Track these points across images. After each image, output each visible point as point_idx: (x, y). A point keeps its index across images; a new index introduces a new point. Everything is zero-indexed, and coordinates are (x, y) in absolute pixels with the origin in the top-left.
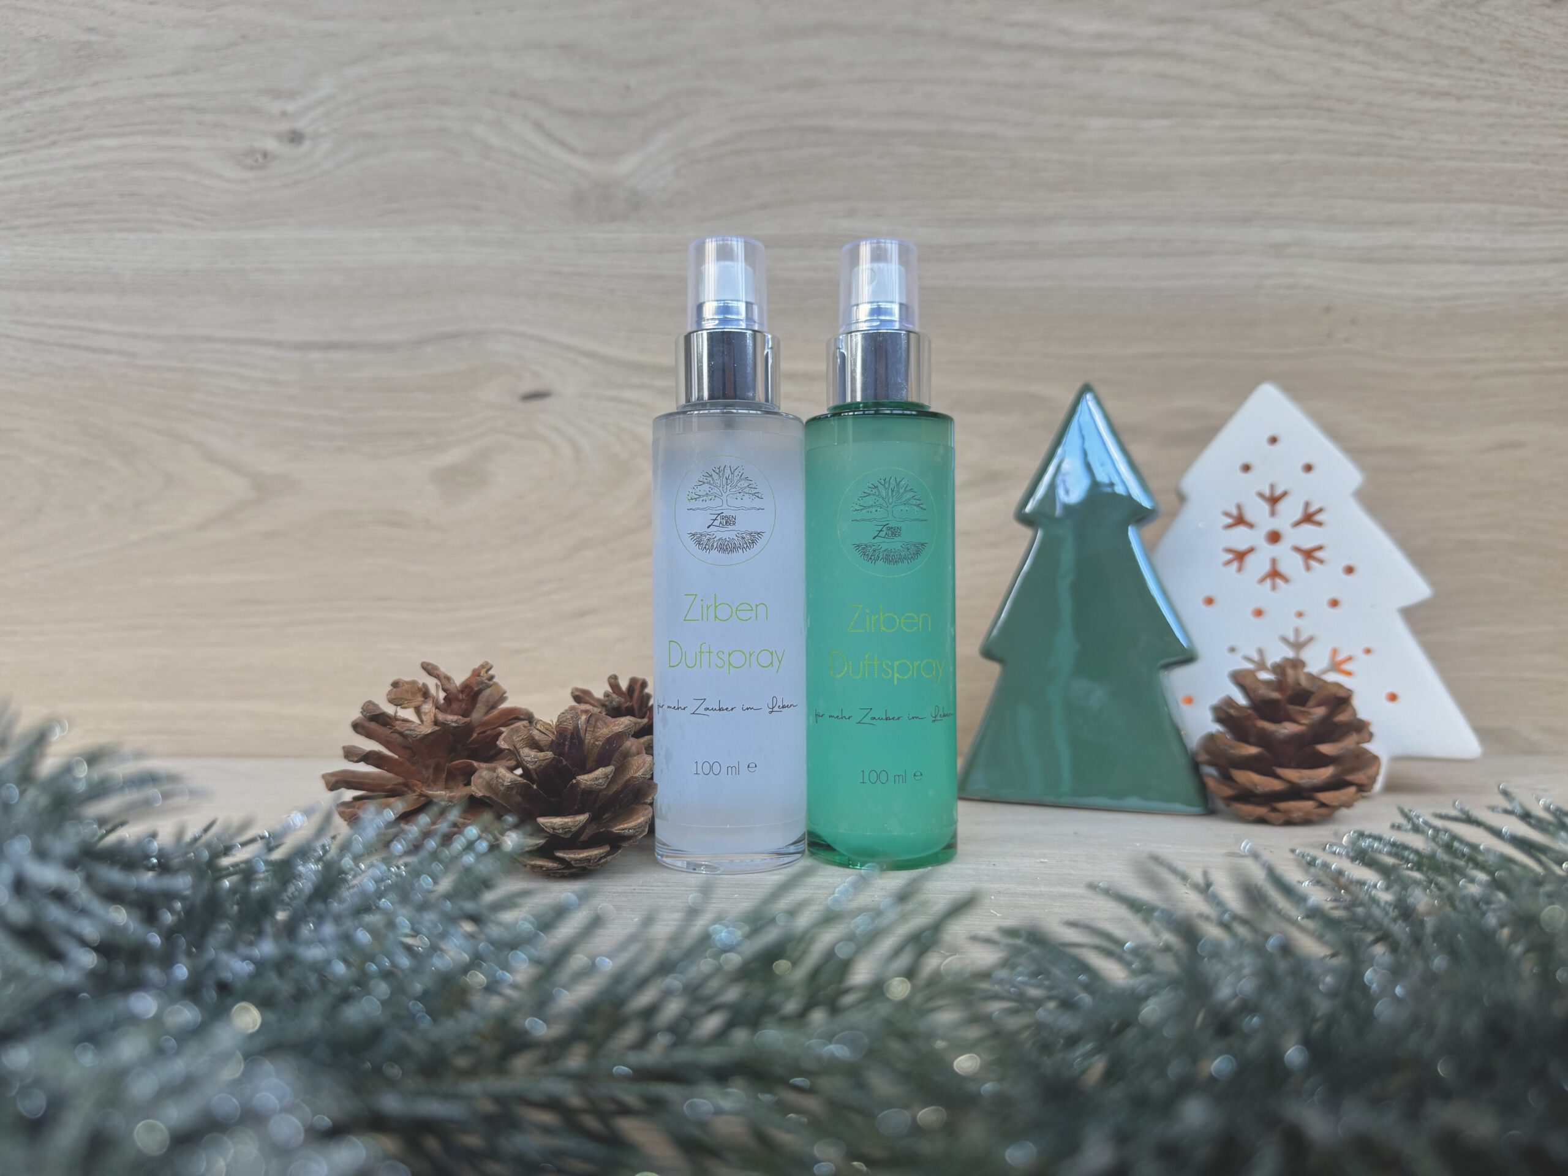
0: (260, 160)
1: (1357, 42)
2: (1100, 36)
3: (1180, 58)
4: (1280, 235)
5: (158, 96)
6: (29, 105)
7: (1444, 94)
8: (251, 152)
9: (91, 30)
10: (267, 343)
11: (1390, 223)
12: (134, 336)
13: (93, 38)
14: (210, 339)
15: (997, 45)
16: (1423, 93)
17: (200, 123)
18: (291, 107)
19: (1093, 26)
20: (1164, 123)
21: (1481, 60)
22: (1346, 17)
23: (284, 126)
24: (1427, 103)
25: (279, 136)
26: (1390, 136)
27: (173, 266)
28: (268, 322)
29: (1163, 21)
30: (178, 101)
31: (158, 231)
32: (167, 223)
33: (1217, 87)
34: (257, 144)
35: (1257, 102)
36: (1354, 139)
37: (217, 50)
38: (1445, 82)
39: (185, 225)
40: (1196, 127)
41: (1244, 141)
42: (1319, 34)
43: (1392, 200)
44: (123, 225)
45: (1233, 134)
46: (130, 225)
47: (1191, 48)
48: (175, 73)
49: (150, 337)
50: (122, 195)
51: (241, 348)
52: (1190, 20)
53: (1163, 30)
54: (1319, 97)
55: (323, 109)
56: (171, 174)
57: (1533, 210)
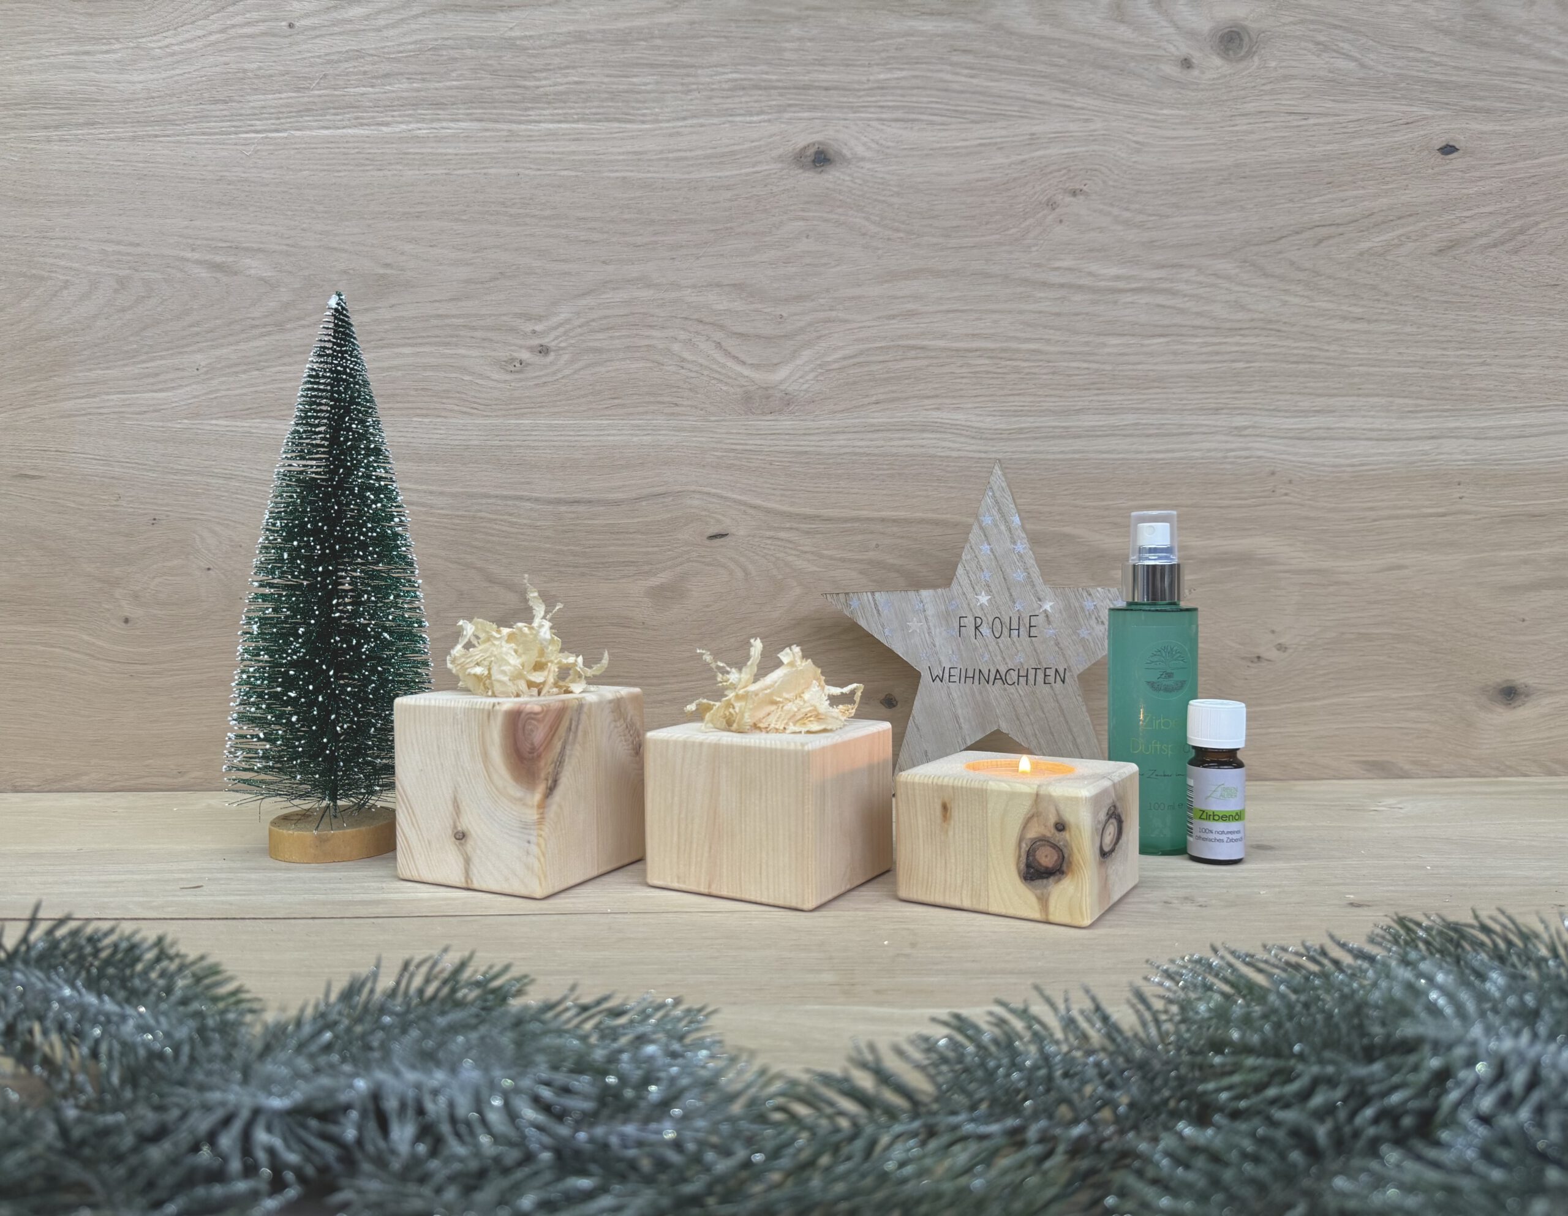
0: (518, 365)
1: (1299, 282)
2: (1117, 278)
3: (1174, 293)
4: (1240, 421)
5: (439, 316)
7: (1359, 319)
8: (511, 360)
9: (387, 265)
10: (528, 500)
11: (1318, 412)
12: (431, 493)
13: (389, 271)
14: (488, 496)
15: (1045, 284)
16: (1345, 318)
17: (473, 338)
18: (539, 328)
19: (1114, 271)
20: (1162, 340)
21: (1386, 294)
22: (1292, 263)
23: (536, 342)
24: (1347, 326)
25: (531, 349)
26: (1320, 350)
27: (457, 443)
28: (528, 483)
29: (1163, 267)
30: (455, 321)
31: (445, 417)
32: (451, 411)
33: (1199, 314)
34: (515, 355)
35: (1228, 325)
36: (1295, 351)
37: (482, 283)
38: (1360, 310)
39: (465, 413)
40: (1184, 343)
41: (1217, 353)
42: (1273, 276)
43: (1320, 395)
44: (418, 411)
45: (1210, 349)
46: (424, 412)
47: (1182, 287)
48: (451, 300)
49: (442, 493)
50: (416, 390)
51: (510, 503)
52: (1181, 266)
53: (1162, 273)
54: (1270, 321)
55: (561, 330)
56: (454, 375)
57: (1419, 402)
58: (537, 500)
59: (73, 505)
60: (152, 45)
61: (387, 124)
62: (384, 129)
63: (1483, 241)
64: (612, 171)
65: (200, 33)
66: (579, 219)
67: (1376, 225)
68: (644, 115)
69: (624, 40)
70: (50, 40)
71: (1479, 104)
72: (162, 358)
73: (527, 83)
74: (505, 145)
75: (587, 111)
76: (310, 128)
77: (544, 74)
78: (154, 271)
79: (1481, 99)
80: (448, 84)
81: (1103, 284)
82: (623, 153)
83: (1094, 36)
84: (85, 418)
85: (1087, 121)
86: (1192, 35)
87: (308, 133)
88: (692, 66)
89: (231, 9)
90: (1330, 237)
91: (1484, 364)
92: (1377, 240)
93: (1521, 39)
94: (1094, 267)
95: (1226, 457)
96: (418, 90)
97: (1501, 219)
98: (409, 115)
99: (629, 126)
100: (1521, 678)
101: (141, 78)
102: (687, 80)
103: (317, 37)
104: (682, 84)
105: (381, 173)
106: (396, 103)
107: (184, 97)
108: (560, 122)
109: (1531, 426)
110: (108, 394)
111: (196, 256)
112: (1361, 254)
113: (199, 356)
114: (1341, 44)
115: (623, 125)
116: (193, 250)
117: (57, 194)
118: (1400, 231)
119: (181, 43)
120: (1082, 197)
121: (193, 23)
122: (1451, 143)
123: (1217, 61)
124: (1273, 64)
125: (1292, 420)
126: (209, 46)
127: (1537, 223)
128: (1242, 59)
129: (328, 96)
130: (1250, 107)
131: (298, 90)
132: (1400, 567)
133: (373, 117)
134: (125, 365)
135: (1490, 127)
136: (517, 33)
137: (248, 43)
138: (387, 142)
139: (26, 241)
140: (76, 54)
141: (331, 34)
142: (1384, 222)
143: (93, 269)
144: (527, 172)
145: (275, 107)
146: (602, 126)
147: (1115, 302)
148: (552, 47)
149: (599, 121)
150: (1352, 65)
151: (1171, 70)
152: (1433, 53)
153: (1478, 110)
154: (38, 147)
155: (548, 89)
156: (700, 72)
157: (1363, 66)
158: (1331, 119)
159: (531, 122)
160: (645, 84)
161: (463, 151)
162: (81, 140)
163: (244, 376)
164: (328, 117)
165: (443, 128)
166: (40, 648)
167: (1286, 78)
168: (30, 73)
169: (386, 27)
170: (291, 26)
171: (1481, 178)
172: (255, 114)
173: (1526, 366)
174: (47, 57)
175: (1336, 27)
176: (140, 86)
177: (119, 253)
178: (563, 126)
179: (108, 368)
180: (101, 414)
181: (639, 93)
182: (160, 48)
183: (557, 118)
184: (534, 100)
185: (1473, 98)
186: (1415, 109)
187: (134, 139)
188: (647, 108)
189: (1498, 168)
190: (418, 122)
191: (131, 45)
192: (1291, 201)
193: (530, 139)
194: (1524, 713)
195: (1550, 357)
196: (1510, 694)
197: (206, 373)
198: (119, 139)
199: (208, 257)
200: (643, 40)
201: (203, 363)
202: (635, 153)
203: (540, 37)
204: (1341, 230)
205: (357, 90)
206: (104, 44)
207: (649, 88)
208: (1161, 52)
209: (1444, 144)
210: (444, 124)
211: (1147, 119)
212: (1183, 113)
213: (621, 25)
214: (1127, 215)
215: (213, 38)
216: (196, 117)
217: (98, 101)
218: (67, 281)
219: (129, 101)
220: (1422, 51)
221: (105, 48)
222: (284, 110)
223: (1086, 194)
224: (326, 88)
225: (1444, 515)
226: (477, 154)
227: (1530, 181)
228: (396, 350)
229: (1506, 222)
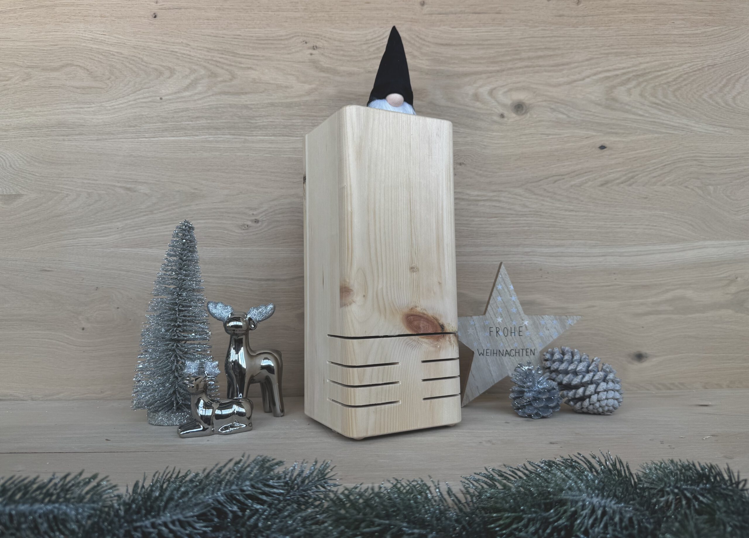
0: (246, 227)
1: (548, 197)
2: (478, 196)
3: (500, 201)
4: (527, 250)
5: (215, 208)
6: (177, 210)
7: (572, 211)
8: (244, 225)
9: (196, 189)
10: (249, 279)
11: (558, 246)
12: (209, 277)
13: (196, 191)
14: (232, 278)
16: (566, 210)
17: (228, 216)
18: (255, 213)
19: (476, 193)
20: (495, 219)
21: (582, 201)
22: (545, 190)
23: (254, 218)
24: (567, 213)
25: (252, 221)
26: (558, 222)
27: (221, 257)
28: (249, 273)
29: (495, 191)
30: (222, 210)
31: (216, 247)
32: (219, 244)
33: (510, 209)
34: (245, 223)
35: (521, 213)
36: (547, 223)
37: (233, 196)
38: (572, 207)
39: (224, 245)
40: (504, 220)
41: (517, 224)
42: (537, 195)
43: (558, 240)
44: (205, 245)
45: (514, 222)
46: (208, 245)
47: (502, 199)
48: (220, 202)
49: (213, 277)
50: (205, 236)
51: (241, 280)
52: (502, 191)
53: (495, 194)
54: (537, 212)
55: (264, 213)
56: (220, 231)
57: (597, 242)
58: (252, 279)
59: (64, 282)
60: (107, 105)
61: (197, 136)
62: (196, 137)
63: (618, 181)
64: (284, 155)
65: (126, 101)
66: (272, 172)
67: (577, 175)
68: (297, 134)
69: (289, 106)
70: (67, 103)
71: (613, 131)
72: (104, 224)
73: (252, 121)
74: (243, 144)
75: (275, 132)
76: (167, 137)
77: (259, 118)
78: (103, 190)
79: (614, 129)
80: (222, 121)
81: (472, 198)
82: (289, 148)
83: (467, 106)
84: (72, 248)
85: (465, 137)
86: (504, 106)
87: (166, 138)
88: (316, 116)
89: (138, 92)
90: (559, 180)
91: (620, 228)
92: (577, 181)
93: (627, 107)
94: (468, 192)
95: (522, 264)
96: (209, 123)
97: (624, 173)
98: (206, 133)
99: (291, 138)
100: (644, 350)
101: (102, 117)
102: (313, 122)
103: (171, 103)
104: (312, 123)
105: (194, 154)
106: (201, 128)
107: (118, 125)
108: (264, 136)
109: (641, 251)
110: (81, 238)
111: (119, 185)
112: (572, 186)
113: (118, 224)
114: (560, 109)
115: (289, 138)
116: (118, 182)
117: (66, 161)
118: (586, 178)
119: (118, 105)
120: (463, 166)
121: (123, 97)
122: (604, 145)
123: (514, 115)
124: (535, 116)
125: (548, 249)
126: (129, 106)
127: (637, 175)
128: (523, 114)
129: (174, 125)
130: (527, 132)
131: (163, 122)
132: (593, 306)
133: (192, 133)
134: (89, 227)
135: (618, 139)
136: (248, 103)
137: (144, 105)
138: (197, 143)
139: (52, 178)
140: (77, 108)
141: (177, 102)
142: (580, 174)
143: (78, 189)
144: (251, 154)
145: (153, 129)
146: (281, 138)
147: (477, 205)
148: (262, 108)
149: (280, 136)
150: (565, 116)
151: (496, 118)
152: (595, 112)
153: (613, 133)
154: (60, 143)
155: (260, 124)
156: (319, 118)
157: (569, 117)
158: (557, 136)
159: (253, 136)
160: (298, 123)
161: (226, 146)
162: (76, 140)
163: (136, 231)
164: (174, 133)
165: (219, 137)
166: (47, 340)
167: (540, 121)
168: (58, 115)
169: (198, 100)
170: (161, 99)
171: (616, 158)
172: (145, 131)
173: (637, 228)
174: (65, 109)
175: (558, 103)
176: (101, 121)
177: (89, 183)
178: (266, 137)
179: (82, 228)
180: (78, 246)
181: (295, 126)
182: (110, 106)
183: (263, 134)
184: (255, 127)
185: (611, 129)
186: (589, 132)
187: (98, 140)
188: (298, 132)
189: (623, 154)
190: (209, 135)
191: (98, 105)
192: (544, 166)
193: (253, 142)
194: (645, 364)
195: (646, 225)
196: (640, 357)
197: (121, 230)
198: (91, 140)
199: (124, 185)
200: (297, 106)
201: (120, 226)
202: (294, 148)
203: (257, 104)
204: (563, 177)
205: (186, 123)
206: (88, 105)
207: (299, 124)
208: (493, 112)
209: (600, 145)
210: (220, 136)
211: (487, 137)
212: (501, 134)
213: (289, 100)
214: (481, 172)
215: (130, 103)
216: (122, 132)
217: (84, 126)
218: (68, 194)
219: (96, 126)
220: (591, 111)
221: (88, 106)
222: (157, 130)
223: (465, 164)
224: (174, 122)
225: (609, 286)
226: (232, 147)
227: (634, 159)
228: (198, 221)
229: (626, 174)
